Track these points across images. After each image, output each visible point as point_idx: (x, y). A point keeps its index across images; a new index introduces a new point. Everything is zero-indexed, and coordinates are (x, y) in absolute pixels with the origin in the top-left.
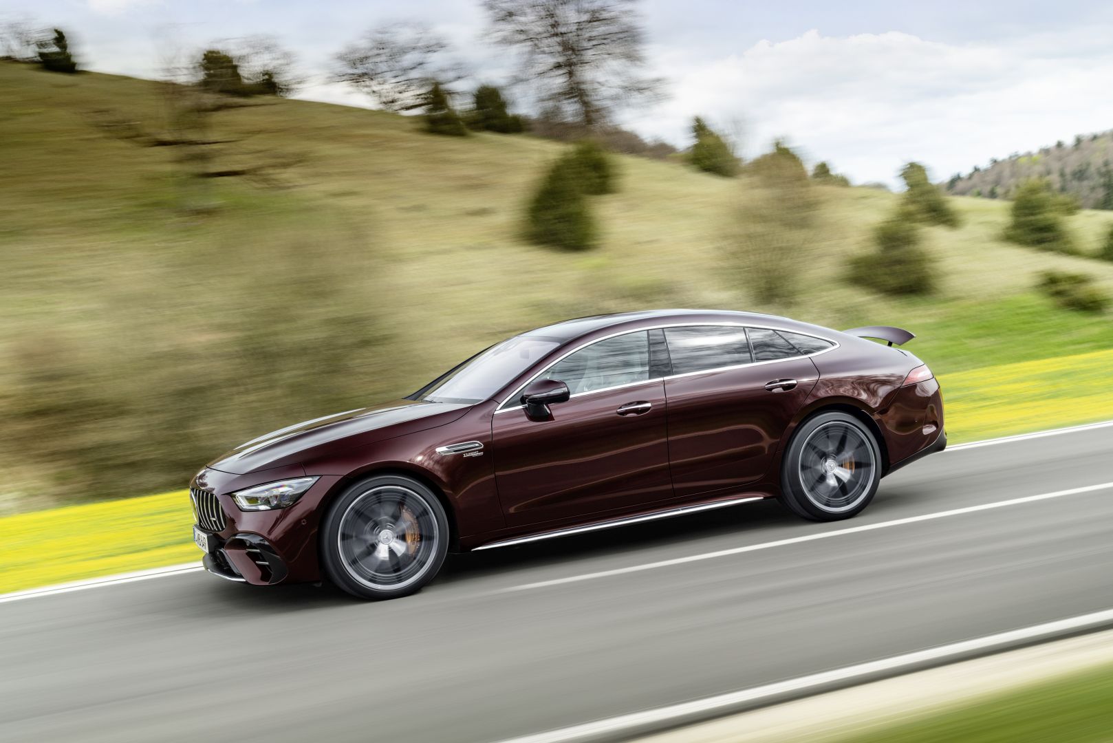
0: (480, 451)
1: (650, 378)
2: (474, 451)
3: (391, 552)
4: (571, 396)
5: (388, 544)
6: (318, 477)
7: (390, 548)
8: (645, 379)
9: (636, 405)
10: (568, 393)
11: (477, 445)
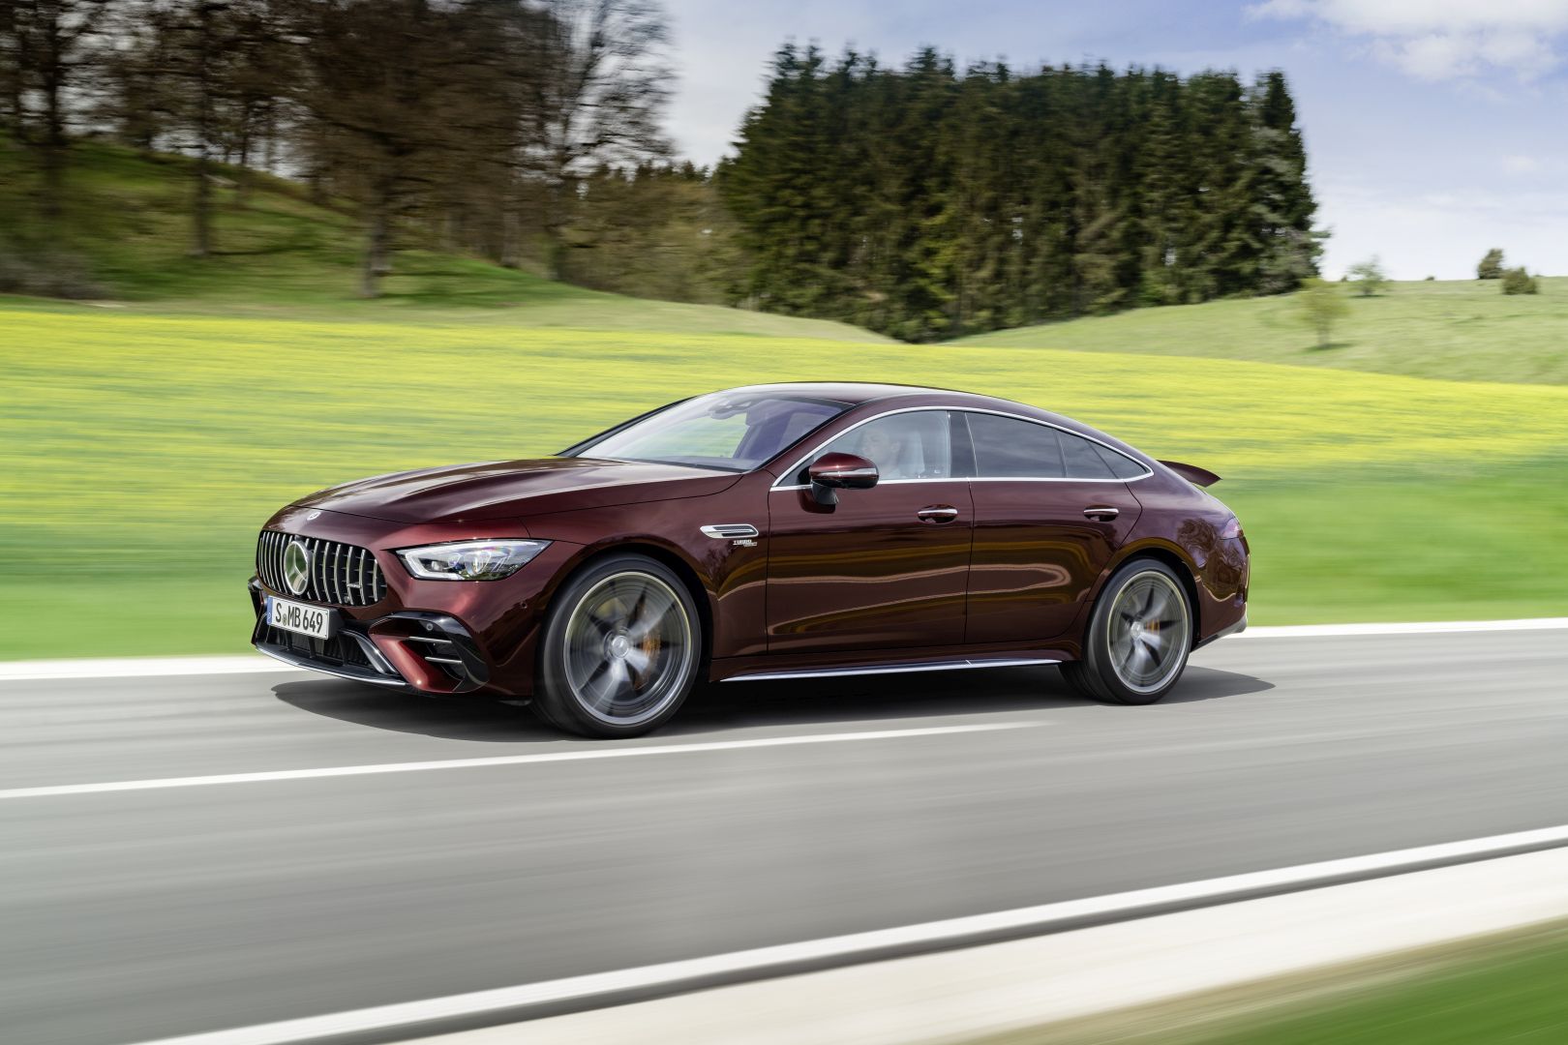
0: (753, 539)
1: (952, 476)
2: (748, 539)
3: (630, 668)
4: (879, 482)
5: (626, 655)
6: (549, 542)
7: (626, 661)
8: (945, 477)
9: (936, 509)
10: (876, 477)
11: (751, 531)
